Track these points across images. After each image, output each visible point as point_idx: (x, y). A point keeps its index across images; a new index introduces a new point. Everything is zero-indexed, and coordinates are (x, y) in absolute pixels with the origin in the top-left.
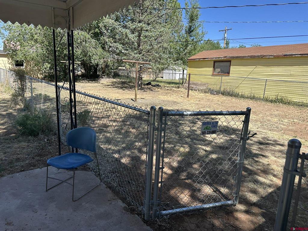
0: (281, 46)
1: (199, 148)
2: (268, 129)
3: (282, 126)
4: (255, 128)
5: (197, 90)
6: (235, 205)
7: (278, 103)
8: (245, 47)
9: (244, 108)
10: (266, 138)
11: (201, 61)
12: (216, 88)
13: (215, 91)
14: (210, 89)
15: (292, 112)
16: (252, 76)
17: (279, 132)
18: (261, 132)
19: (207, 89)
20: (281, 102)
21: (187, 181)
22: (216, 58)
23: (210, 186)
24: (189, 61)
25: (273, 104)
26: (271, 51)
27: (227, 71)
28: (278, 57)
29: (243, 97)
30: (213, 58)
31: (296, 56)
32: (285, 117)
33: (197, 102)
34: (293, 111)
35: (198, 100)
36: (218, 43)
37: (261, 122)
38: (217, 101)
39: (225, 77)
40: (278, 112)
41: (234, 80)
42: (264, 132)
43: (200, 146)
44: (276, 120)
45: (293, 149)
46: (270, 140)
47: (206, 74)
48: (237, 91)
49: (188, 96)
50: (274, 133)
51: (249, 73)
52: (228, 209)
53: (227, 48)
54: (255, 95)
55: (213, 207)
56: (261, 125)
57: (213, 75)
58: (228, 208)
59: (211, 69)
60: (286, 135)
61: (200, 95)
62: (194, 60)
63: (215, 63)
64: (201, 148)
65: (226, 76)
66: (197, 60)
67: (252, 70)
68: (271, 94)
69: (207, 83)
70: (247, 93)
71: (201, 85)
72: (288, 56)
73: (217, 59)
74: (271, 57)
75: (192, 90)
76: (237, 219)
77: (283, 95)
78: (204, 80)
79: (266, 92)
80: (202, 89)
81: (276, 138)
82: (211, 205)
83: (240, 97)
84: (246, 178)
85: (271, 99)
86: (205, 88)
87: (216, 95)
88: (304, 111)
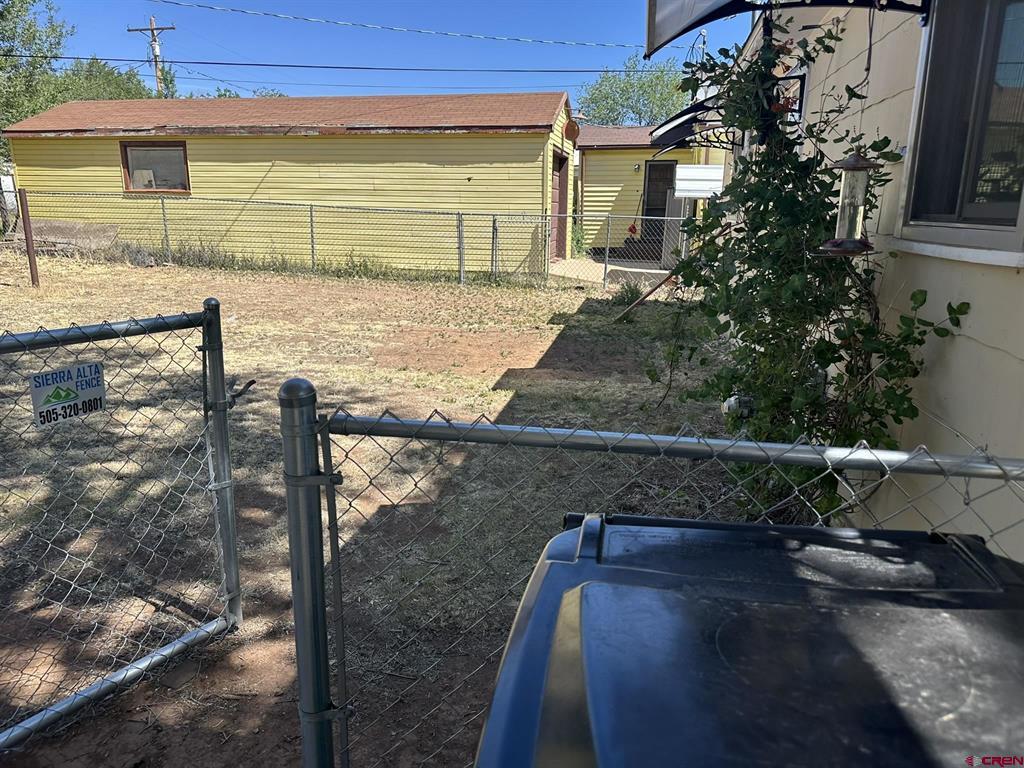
0: (335, 99)
1: (94, 475)
2: (331, 359)
3: (371, 344)
4: (292, 363)
5: (72, 256)
6: (234, 628)
7: (356, 278)
8: (238, 96)
9: (255, 302)
10: (325, 388)
11: (68, 138)
12: (151, 240)
13: (150, 255)
14: (128, 246)
15: (396, 301)
16: (267, 197)
17: (363, 362)
18: (309, 371)
19: (116, 245)
20: (365, 275)
21: (43, 613)
22: (124, 131)
23: (143, 599)
24: (13, 138)
25: (342, 283)
26: (310, 114)
27: (179, 181)
28: (333, 134)
29: (248, 266)
30: (117, 130)
31: (380, 131)
32: (377, 315)
33: (80, 300)
34: (395, 296)
35: (82, 292)
36: (131, 76)
37: (310, 342)
38: (159, 287)
39: (176, 201)
40: (359, 304)
41: (210, 212)
42: (320, 371)
43: (96, 466)
44: (352, 327)
45: (296, 412)
46: (338, 392)
47: (98, 189)
48: (226, 247)
49: (35, 279)
50: (349, 367)
51: (255, 185)
52: (209, 652)
53: (168, 94)
54: (287, 257)
55: (153, 668)
56: (310, 349)
57: (127, 194)
58: (212, 646)
59: (117, 172)
60: (381, 367)
61: (91, 270)
62: (36, 135)
63: (128, 149)
64: (98, 471)
65: (177, 197)
66: (49, 135)
67: (263, 174)
68: (332, 252)
69: (113, 226)
70: (260, 252)
71: (87, 232)
72: (359, 132)
73: (132, 134)
74: (311, 133)
75: (53, 255)
76: (242, 670)
77: (367, 251)
78: (96, 215)
79: (317, 247)
80: (94, 247)
81: (354, 381)
82: (143, 664)
83: (242, 268)
84: (267, 527)
85: (335, 265)
86: (105, 243)
87: (156, 269)
88: (424, 293)
